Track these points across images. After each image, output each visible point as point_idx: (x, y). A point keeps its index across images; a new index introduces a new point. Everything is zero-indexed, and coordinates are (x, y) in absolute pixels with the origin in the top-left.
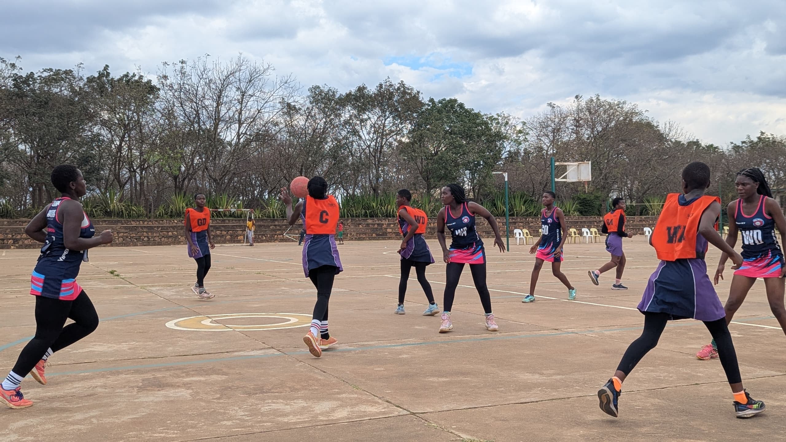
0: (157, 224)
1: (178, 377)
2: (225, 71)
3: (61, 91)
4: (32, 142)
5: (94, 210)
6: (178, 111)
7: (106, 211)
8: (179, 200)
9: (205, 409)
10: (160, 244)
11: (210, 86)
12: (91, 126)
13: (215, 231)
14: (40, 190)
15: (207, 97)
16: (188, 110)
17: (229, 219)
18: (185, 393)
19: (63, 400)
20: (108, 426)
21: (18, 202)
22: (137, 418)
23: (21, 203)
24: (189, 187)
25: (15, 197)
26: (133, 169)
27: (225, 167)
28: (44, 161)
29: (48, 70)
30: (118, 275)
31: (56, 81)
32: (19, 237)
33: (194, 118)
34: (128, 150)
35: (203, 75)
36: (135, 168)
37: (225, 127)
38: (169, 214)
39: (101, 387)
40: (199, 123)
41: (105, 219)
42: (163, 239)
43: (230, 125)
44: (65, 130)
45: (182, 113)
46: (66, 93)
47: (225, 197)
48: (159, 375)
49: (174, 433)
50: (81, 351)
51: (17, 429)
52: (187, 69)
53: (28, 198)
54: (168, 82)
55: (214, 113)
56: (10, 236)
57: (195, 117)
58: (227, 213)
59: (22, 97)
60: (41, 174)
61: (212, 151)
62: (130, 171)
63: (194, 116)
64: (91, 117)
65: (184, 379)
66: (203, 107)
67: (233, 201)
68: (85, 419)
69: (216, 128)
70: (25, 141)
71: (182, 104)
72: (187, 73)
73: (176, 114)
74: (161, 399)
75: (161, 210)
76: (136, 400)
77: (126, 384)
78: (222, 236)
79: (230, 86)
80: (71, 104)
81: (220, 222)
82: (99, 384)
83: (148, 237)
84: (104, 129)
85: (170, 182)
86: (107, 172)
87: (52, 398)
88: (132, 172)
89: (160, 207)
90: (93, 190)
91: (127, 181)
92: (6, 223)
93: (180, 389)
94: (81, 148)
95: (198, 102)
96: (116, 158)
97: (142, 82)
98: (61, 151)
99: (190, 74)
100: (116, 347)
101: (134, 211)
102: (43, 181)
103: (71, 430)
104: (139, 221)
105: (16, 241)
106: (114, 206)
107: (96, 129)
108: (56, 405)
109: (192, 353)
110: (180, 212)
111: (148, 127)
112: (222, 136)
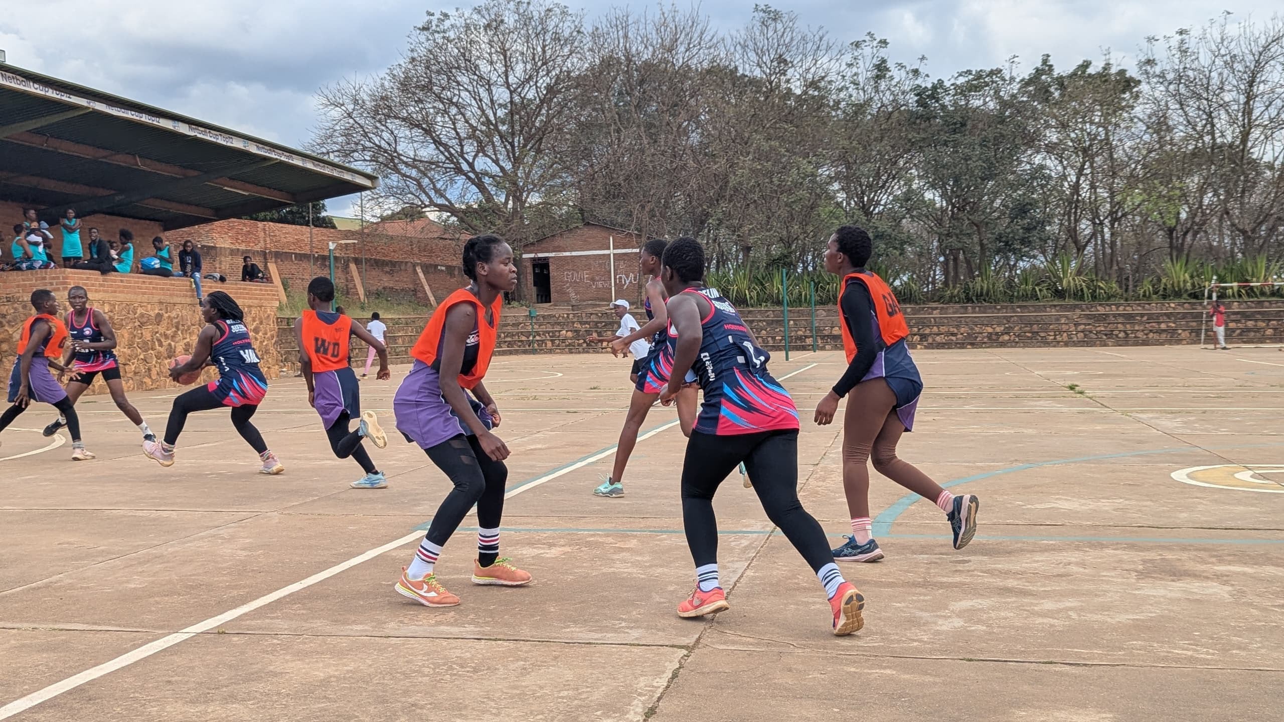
0: (1139, 310)
1: (1204, 562)
2: (1263, 37)
3: (985, 103)
4: (943, 187)
5: (1037, 289)
6: (1175, 117)
7: (1057, 290)
8: (1178, 268)
9: (1260, 621)
10: (1145, 343)
11: (1232, 67)
12: (1031, 155)
13: (1243, 321)
14: (956, 260)
15: (1227, 88)
16: (1192, 113)
17: (1270, 299)
18: (1221, 591)
19: (1021, 578)
20: (1096, 627)
21: (923, 279)
22: (1142, 621)
23: (928, 280)
24: (1194, 248)
25: (920, 271)
26: (1099, 220)
27: (1261, 208)
28: (961, 215)
29: (966, 73)
30: (1081, 393)
31: (977, 88)
32: (927, 331)
33: (1205, 126)
34: (1090, 189)
35: (1219, 50)
36: (1102, 218)
37: (1263, 137)
38: (1161, 293)
39: (1077, 564)
40: (1212, 133)
41: (1055, 303)
42: (1151, 335)
43: (1272, 133)
44: (992, 163)
45: (1181, 119)
46: (991, 105)
47: (1262, 263)
48: (1169, 556)
49: (1208, 653)
50: (1038, 506)
51: (960, 612)
52: (1191, 44)
53: (938, 272)
54: (1157, 70)
55: (1240, 114)
56: (916, 329)
57: (1206, 124)
58: (1267, 290)
59: (929, 119)
60: (957, 235)
61: (1237, 181)
62: (1094, 224)
63: (1204, 122)
64: (1031, 141)
65: (1216, 568)
66: (1221, 105)
67: (1277, 268)
68: (1059, 611)
69: (1244, 141)
70: (933, 186)
71: (1181, 105)
72: (1190, 50)
73: (1171, 123)
74: (1179, 595)
75: (1147, 286)
76: (1137, 592)
77: (1116, 565)
78: (1257, 330)
79: (1272, 63)
80: (999, 123)
81: (1253, 305)
82: (1073, 559)
83: (1125, 332)
84: (1050, 158)
85: (1160, 238)
86: (1056, 228)
87: (1005, 573)
88: (1098, 225)
89: (1145, 282)
90: (1035, 257)
91: (1089, 241)
92: (909, 310)
93: (1210, 583)
94: (1015, 191)
95: (1210, 97)
96: (1070, 203)
97: (1110, 75)
98: (986, 197)
99: (1196, 50)
100: (1092, 505)
101: (1102, 288)
102: (960, 245)
103: (1039, 624)
104: (1110, 305)
105: (923, 337)
106: (1069, 282)
107: (1038, 159)
108: (1011, 583)
109: (1224, 526)
110: (1180, 290)
111: (1123, 149)
112: (1256, 153)
